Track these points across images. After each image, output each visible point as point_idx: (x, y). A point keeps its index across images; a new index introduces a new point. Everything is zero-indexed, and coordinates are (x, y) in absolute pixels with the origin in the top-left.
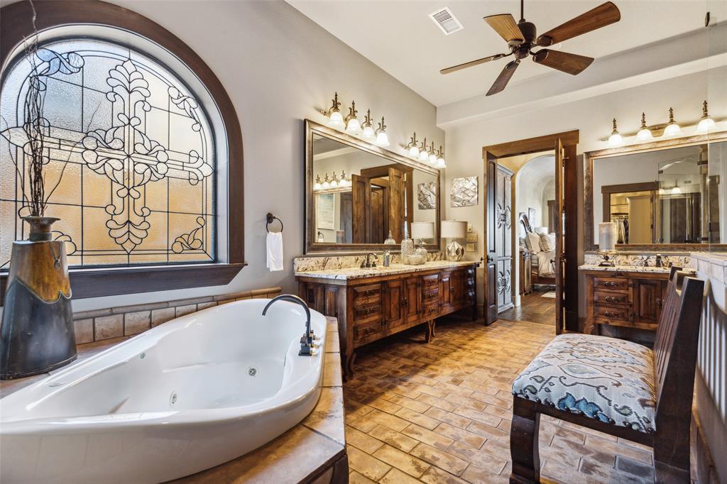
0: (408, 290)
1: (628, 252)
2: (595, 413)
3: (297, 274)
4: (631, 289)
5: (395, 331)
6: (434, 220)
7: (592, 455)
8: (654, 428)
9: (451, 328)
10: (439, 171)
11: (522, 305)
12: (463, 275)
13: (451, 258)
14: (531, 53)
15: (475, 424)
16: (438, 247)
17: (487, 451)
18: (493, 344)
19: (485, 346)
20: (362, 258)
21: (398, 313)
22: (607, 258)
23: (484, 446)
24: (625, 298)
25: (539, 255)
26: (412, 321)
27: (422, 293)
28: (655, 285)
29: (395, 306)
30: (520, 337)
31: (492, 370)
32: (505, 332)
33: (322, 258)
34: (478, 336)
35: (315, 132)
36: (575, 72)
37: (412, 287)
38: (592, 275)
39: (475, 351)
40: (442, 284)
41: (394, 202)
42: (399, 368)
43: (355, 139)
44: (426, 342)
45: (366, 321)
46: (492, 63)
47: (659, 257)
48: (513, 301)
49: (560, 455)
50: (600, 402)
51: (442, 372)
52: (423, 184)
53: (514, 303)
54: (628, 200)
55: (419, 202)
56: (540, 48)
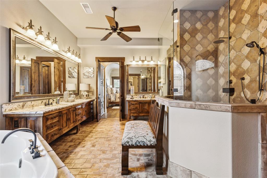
0: (70, 113)
1: (137, 94)
2: (144, 144)
3: (4, 113)
4: (138, 105)
5: (64, 132)
6: (77, 83)
7: (138, 155)
8: (156, 143)
9: (85, 125)
10: (78, 64)
11: (107, 112)
12: (89, 104)
13: (84, 98)
14: (117, 32)
15: (105, 159)
16: (78, 94)
17: (111, 167)
18: (102, 128)
19: (99, 130)
20: (44, 101)
21: (66, 124)
22: (132, 96)
23: (110, 166)
24: (137, 108)
25: (111, 95)
26: (72, 126)
27: (75, 114)
28: (143, 103)
29: (65, 121)
30: (110, 124)
31: (104, 138)
32: (105, 123)
33: (22, 103)
34: (96, 126)
35: (16, 36)
36: (127, 41)
37: (71, 112)
38: (129, 102)
39: (97, 132)
40: (82, 109)
41: (57, 75)
42: (68, 148)
43: (41, 44)
44: (77, 133)
45: (52, 131)
46: (104, 30)
47: (143, 96)
48: (105, 111)
49: (131, 159)
50: (145, 140)
51: (87, 144)
52: (71, 68)
53: (105, 112)
54: (132, 78)
55: (69, 75)
56: (119, 31)
